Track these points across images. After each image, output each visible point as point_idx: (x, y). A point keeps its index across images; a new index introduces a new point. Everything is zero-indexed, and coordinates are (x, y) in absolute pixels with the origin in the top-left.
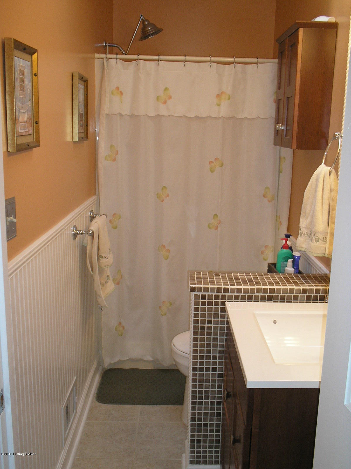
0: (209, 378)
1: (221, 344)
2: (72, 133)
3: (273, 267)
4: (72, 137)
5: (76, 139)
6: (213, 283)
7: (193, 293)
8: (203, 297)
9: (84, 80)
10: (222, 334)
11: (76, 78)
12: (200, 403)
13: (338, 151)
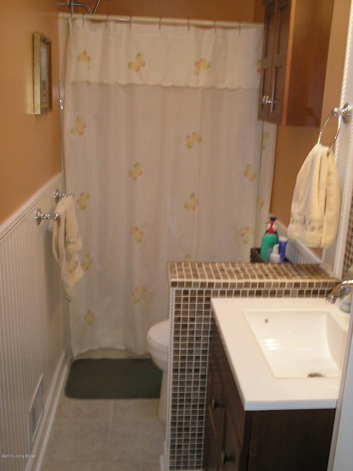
0: (191, 380)
1: (204, 344)
2: (33, 105)
3: (257, 252)
4: (33, 109)
5: (38, 112)
6: (196, 276)
7: (175, 289)
8: (186, 292)
9: (47, 43)
10: (206, 333)
11: (37, 41)
12: (181, 406)
13: (338, 130)
